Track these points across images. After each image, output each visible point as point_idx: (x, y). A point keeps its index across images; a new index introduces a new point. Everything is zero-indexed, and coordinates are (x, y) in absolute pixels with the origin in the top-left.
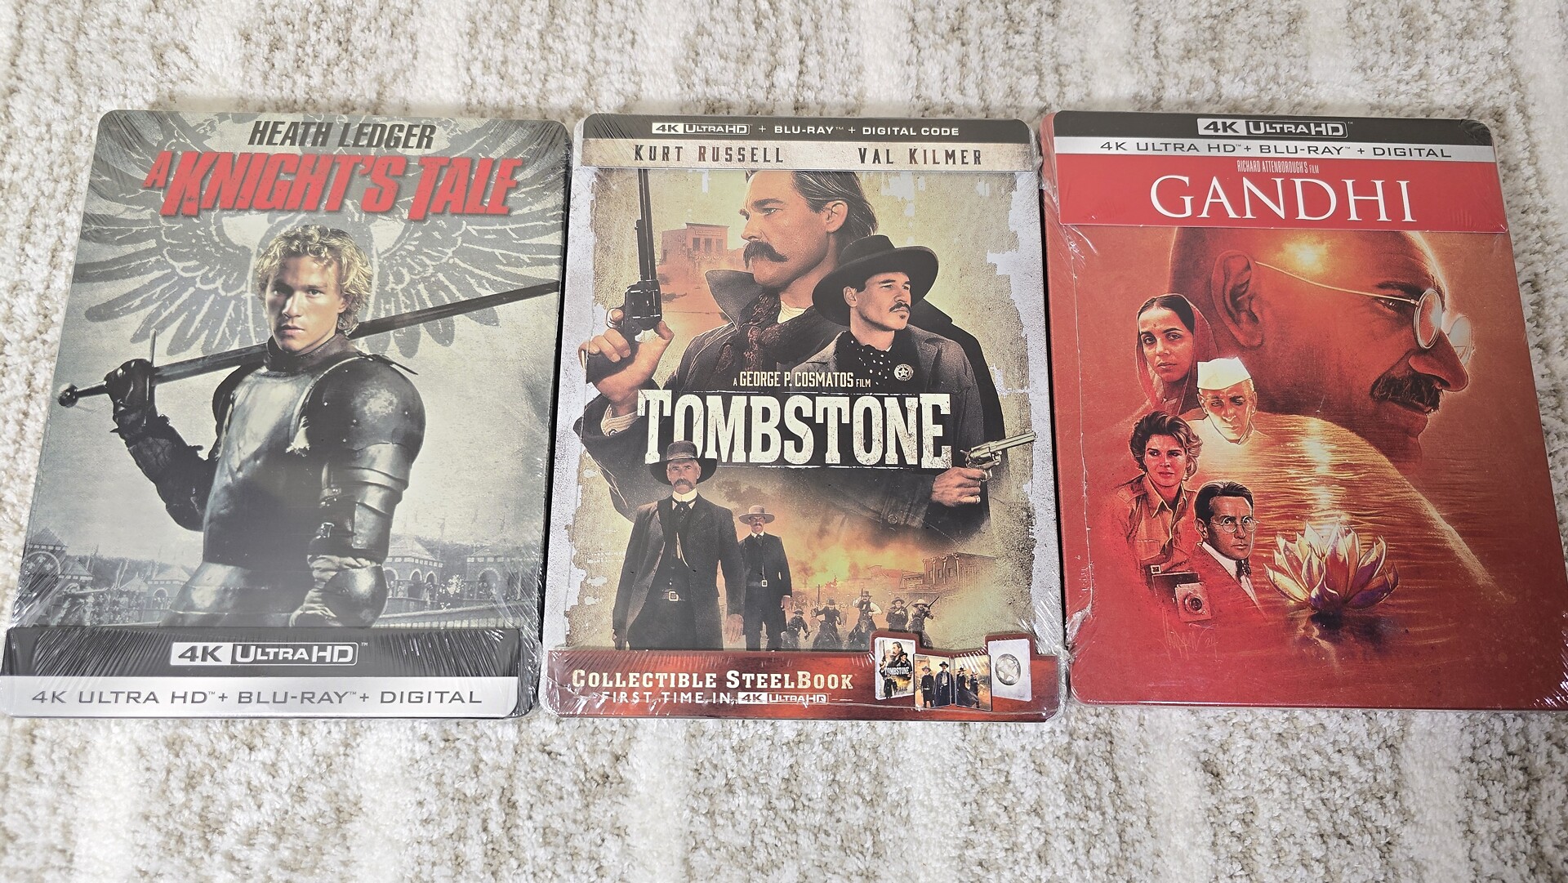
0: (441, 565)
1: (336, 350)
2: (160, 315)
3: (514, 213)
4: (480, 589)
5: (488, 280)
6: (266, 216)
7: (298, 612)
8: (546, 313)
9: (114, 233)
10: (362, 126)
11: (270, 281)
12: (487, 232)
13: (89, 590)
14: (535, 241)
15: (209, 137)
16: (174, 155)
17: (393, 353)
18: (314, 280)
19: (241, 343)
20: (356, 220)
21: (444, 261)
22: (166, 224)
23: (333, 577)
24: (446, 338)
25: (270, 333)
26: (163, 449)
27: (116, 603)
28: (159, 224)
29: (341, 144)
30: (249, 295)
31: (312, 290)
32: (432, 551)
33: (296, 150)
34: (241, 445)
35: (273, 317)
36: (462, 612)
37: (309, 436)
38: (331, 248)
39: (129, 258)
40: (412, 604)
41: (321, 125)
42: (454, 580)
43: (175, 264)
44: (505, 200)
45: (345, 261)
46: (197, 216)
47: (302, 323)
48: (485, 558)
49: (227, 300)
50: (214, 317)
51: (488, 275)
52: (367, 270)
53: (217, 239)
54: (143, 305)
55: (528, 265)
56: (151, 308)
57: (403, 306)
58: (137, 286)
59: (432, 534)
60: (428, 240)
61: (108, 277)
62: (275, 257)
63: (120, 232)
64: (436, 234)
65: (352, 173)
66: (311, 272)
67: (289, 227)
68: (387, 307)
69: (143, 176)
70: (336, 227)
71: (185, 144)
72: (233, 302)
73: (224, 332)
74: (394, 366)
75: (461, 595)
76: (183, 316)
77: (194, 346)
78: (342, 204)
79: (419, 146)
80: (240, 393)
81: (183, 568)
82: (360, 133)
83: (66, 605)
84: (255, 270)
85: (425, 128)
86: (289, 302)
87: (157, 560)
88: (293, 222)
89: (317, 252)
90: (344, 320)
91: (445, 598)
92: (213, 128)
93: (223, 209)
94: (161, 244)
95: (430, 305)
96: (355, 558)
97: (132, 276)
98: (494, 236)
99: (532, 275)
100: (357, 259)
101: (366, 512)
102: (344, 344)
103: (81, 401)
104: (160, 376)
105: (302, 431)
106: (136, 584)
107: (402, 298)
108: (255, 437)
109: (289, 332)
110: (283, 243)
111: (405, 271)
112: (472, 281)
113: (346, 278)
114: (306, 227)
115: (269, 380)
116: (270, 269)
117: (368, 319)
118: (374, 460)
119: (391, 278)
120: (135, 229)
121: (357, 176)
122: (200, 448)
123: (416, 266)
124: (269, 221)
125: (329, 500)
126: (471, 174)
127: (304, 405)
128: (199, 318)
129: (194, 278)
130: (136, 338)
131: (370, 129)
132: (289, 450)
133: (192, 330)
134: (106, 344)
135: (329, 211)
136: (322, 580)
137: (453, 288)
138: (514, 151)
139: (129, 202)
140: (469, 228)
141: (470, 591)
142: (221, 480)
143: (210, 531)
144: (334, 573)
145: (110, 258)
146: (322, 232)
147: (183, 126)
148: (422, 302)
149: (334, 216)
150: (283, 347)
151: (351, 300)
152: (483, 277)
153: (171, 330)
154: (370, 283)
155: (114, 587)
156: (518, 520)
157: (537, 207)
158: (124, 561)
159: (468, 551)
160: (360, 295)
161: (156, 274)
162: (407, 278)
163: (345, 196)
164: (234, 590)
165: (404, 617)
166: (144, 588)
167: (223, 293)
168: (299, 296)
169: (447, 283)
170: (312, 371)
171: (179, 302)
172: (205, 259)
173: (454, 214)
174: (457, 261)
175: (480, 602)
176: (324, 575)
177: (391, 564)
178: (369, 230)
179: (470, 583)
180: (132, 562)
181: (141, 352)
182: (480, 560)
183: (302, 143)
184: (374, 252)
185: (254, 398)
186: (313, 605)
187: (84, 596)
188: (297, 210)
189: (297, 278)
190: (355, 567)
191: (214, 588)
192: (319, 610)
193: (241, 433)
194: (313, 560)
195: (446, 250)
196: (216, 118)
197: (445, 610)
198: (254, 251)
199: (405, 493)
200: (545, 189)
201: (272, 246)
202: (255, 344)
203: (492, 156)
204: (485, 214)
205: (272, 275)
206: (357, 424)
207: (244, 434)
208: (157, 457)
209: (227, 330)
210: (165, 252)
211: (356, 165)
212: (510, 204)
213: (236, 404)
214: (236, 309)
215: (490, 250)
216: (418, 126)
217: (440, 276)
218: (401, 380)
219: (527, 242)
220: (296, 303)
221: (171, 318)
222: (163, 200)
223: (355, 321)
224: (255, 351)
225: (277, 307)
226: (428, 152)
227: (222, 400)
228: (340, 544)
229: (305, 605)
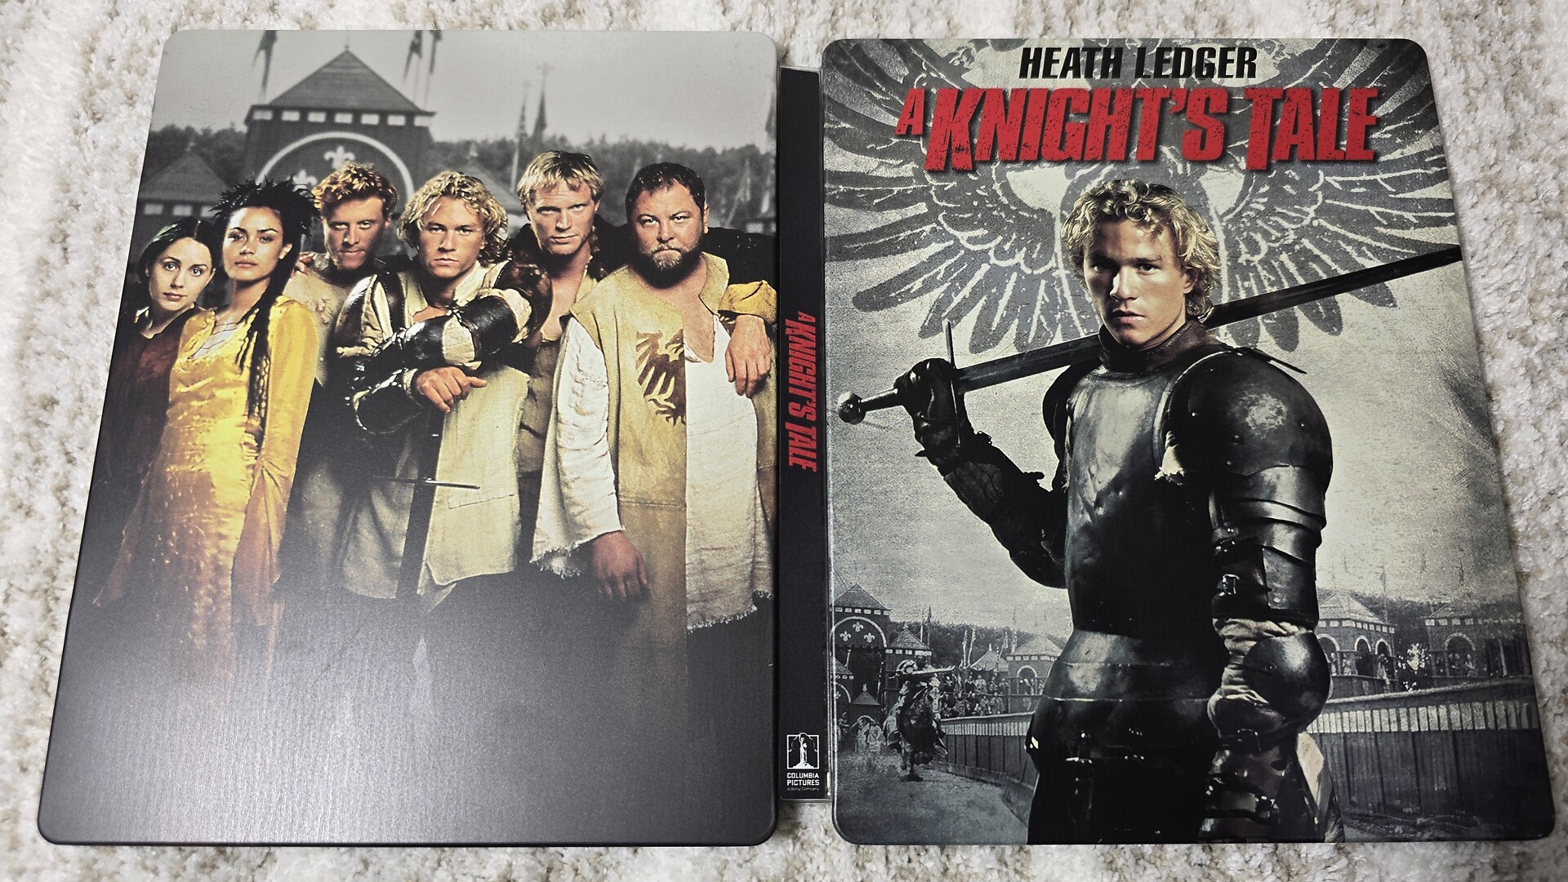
0: (1392, 631)
1: (1192, 342)
2: (950, 302)
3: (1383, 159)
4: (1452, 662)
5: (1369, 247)
6: (1062, 168)
7: (1216, 697)
8: (1453, 288)
9: (871, 196)
10: (1161, 51)
11: (1086, 255)
12: (1353, 184)
13: (930, 669)
14: (1417, 194)
15: (968, 70)
16: (927, 93)
17: (1267, 344)
18: (1144, 251)
19: (1064, 335)
20: (1180, 171)
21: (1306, 222)
22: (935, 183)
23: (1253, 648)
24: (1332, 323)
25: (1100, 321)
26: (991, 477)
27: (971, 688)
28: (926, 183)
29: (1139, 73)
30: (1062, 273)
31: (1143, 265)
32: (1377, 612)
33: (1082, 83)
34: (1093, 469)
35: (1099, 300)
36: (1435, 694)
37: (1180, 456)
38: (1157, 209)
39: (896, 227)
40: (1365, 684)
41: (1107, 51)
42: (1414, 650)
43: (957, 234)
44: (1367, 144)
45: (1177, 226)
46: (973, 172)
47: (1141, 308)
48: (1449, 619)
49: (1036, 280)
50: (1022, 303)
51: (1367, 240)
52: (1209, 237)
53: (1005, 201)
54: (927, 288)
55: (1416, 226)
56: (937, 293)
57: (1266, 283)
58: (914, 264)
59: (1372, 588)
60: (1277, 196)
61: (873, 252)
62: (1085, 223)
63: (879, 194)
64: (1287, 188)
65: (1162, 112)
66: (1137, 241)
67: (1094, 184)
68: (1246, 284)
69: (893, 121)
70: (1158, 181)
71: (938, 79)
72: (1043, 282)
73: (1039, 320)
74: (1272, 362)
75: (1428, 670)
76: (982, 302)
77: (1003, 342)
78: (1158, 153)
79: (1240, 74)
80: (1078, 401)
81: (1050, 637)
82: (1160, 61)
83: (903, 690)
84: (1064, 240)
85: (1242, 51)
86: (1116, 280)
87: (1014, 628)
88: (1101, 176)
89: (1139, 215)
90: (1195, 303)
91: (1408, 674)
92: (971, 58)
93: (1005, 162)
94: (933, 208)
95: (1301, 281)
96: (1277, 622)
97: (903, 251)
98: (1362, 190)
99: (1424, 239)
100: (1194, 223)
101: (1277, 560)
102: (1201, 335)
103: (869, 416)
104: (967, 381)
105: (1170, 451)
106: (991, 660)
107: (1263, 273)
108: (1109, 459)
109: (1125, 319)
110: (1092, 204)
111: (1258, 237)
112: (1349, 249)
113: (1185, 249)
114: (1117, 182)
115: (1112, 384)
116: (1082, 238)
117: (1225, 300)
118: (1273, 489)
119: (1242, 246)
120: (896, 189)
121: (1168, 116)
122: (1041, 476)
123: (1273, 231)
124: (1069, 175)
125: (1225, 543)
126: (1314, 109)
127: (1165, 416)
128: (1003, 303)
129: (986, 252)
130: (927, 331)
131: (1172, 54)
132: (1158, 476)
133: (997, 320)
134: (889, 339)
135: (1143, 162)
136: (1238, 652)
137: (1325, 257)
138: (1362, 80)
139: (881, 155)
140: (1328, 178)
141: (1439, 666)
142: (1077, 519)
143: (1076, 584)
144: (1253, 643)
145: (871, 227)
146: (1140, 188)
147: (931, 56)
148: (1290, 277)
149: (1151, 168)
150: (1122, 338)
151: (1199, 278)
152: (1361, 244)
153: (970, 320)
154: (1217, 254)
155: (964, 664)
156: (1481, 566)
157: (1410, 150)
158: (969, 629)
159: (1422, 610)
160: (1207, 269)
161: (935, 248)
162: (1264, 247)
163: (1159, 142)
164: (1125, 667)
165: (1360, 702)
166: (1004, 667)
167: (1028, 271)
168: (1128, 272)
169: (1316, 252)
170: (1168, 371)
171: (972, 283)
172: (995, 227)
173: (1305, 162)
174: (1324, 223)
175: (1456, 681)
176: (1239, 645)
177: (1326, 630)
178: (1199, 184)
179: (1436, 654)
180: (980, 631)
181: (936, 348)
182: (1443, 623)
183: (1089, 75)
184: (1212, 213)
185: (1097, 408)
186: (1232, 688)
187: (927, 678)
188: (1103, 161)
189: (1120, 249)
190: (1278, 634)
191: (1097, 665)
192: (1243, 694)
193: (1091, 456)
194: (1221, 625)
195: (1306, 209)
196: (972, 45)
197: (1411, 692)
198: (1056, 214)
199: (1324, 532)
200: (1416, 126)
201: (1079, 208)
202: (1083, 336)
203: (1338, 85)
204: (1344, 161)
205: (1087, 245)
206: (1241, 441)
207: (1094, 455)
208: (985, 488)
209: (1043, 319)
210: (940, 218)
211: (1164, 101)
212: (1375, 147)
213: (1076, 415)
214: (1049, 290)
215: (1363, 208)
216: (1233, 49)
217: (1306, 243)
218: (1286, 382)
219: (1408, 195)
220: (1126, 281)
221: (967, 305)
222: (924, 151)
223: (1209, 304)
224: (1082, 346)
225: (1102, 287)
226: (1253, 82)
227: (1056, 409)
228: (1252, 603)
229: (1224, 687)
